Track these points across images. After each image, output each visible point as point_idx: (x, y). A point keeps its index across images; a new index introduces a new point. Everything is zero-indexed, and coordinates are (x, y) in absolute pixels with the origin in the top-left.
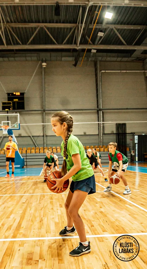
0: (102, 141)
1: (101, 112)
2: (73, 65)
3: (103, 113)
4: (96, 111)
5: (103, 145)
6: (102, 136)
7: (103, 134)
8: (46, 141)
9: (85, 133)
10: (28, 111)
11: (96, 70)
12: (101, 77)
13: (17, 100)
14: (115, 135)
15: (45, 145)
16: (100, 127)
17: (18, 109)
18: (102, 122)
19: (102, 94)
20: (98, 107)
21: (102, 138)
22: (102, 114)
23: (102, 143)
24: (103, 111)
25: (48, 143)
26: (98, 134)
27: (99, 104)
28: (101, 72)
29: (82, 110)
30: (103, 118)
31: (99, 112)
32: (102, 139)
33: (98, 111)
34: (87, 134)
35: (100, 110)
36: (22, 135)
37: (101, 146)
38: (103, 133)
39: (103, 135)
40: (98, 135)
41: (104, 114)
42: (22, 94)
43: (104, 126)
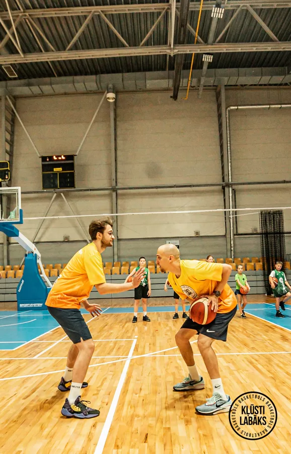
0: (232, 249)
1: (230, 189)
2: (171, 97)
3: (234, 191)
4: (221, 187)
5: (234, 258)
6: (234, 238)
7: (234, 235)
8: (118, 249)
9: (197, 233)
10: (81, 190)
11: (219, 106)
12: (229, 120)
13: (60, 169)
14: (259, 236)
15: (116, 257)
16: (227, 221)
17: (61, 187)
18: (231, 210)
19: (231, 153)
20: (223, 181)
21: (232, 243)
22: (232, 193)
23: (234, 252)
24: (234, 187)
25: (122, 253)
26: (224, 234)
27: (226, 173)
28: (229, 109)
29: (190, 186)
30: (235, 201)
31: (226, 189)
32: (232, 245)
33: (224, 188)
34: (201, 235)
35: (228, 185)
36: (71, 239)
37: (231, 259)
38: (235, 233)
39: (236, 236)
40: (225, 236)
41: (236, 193)
42: (70, 157)
43: (236, 217)
